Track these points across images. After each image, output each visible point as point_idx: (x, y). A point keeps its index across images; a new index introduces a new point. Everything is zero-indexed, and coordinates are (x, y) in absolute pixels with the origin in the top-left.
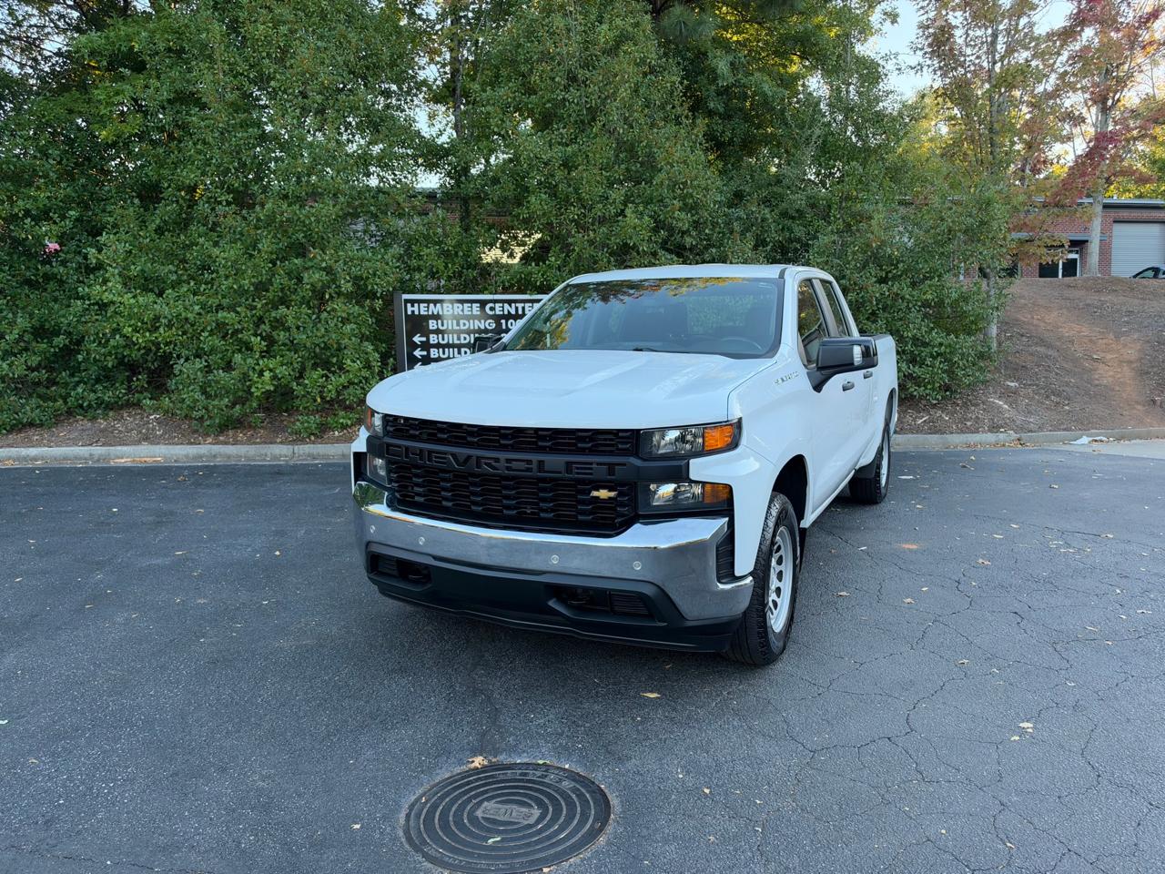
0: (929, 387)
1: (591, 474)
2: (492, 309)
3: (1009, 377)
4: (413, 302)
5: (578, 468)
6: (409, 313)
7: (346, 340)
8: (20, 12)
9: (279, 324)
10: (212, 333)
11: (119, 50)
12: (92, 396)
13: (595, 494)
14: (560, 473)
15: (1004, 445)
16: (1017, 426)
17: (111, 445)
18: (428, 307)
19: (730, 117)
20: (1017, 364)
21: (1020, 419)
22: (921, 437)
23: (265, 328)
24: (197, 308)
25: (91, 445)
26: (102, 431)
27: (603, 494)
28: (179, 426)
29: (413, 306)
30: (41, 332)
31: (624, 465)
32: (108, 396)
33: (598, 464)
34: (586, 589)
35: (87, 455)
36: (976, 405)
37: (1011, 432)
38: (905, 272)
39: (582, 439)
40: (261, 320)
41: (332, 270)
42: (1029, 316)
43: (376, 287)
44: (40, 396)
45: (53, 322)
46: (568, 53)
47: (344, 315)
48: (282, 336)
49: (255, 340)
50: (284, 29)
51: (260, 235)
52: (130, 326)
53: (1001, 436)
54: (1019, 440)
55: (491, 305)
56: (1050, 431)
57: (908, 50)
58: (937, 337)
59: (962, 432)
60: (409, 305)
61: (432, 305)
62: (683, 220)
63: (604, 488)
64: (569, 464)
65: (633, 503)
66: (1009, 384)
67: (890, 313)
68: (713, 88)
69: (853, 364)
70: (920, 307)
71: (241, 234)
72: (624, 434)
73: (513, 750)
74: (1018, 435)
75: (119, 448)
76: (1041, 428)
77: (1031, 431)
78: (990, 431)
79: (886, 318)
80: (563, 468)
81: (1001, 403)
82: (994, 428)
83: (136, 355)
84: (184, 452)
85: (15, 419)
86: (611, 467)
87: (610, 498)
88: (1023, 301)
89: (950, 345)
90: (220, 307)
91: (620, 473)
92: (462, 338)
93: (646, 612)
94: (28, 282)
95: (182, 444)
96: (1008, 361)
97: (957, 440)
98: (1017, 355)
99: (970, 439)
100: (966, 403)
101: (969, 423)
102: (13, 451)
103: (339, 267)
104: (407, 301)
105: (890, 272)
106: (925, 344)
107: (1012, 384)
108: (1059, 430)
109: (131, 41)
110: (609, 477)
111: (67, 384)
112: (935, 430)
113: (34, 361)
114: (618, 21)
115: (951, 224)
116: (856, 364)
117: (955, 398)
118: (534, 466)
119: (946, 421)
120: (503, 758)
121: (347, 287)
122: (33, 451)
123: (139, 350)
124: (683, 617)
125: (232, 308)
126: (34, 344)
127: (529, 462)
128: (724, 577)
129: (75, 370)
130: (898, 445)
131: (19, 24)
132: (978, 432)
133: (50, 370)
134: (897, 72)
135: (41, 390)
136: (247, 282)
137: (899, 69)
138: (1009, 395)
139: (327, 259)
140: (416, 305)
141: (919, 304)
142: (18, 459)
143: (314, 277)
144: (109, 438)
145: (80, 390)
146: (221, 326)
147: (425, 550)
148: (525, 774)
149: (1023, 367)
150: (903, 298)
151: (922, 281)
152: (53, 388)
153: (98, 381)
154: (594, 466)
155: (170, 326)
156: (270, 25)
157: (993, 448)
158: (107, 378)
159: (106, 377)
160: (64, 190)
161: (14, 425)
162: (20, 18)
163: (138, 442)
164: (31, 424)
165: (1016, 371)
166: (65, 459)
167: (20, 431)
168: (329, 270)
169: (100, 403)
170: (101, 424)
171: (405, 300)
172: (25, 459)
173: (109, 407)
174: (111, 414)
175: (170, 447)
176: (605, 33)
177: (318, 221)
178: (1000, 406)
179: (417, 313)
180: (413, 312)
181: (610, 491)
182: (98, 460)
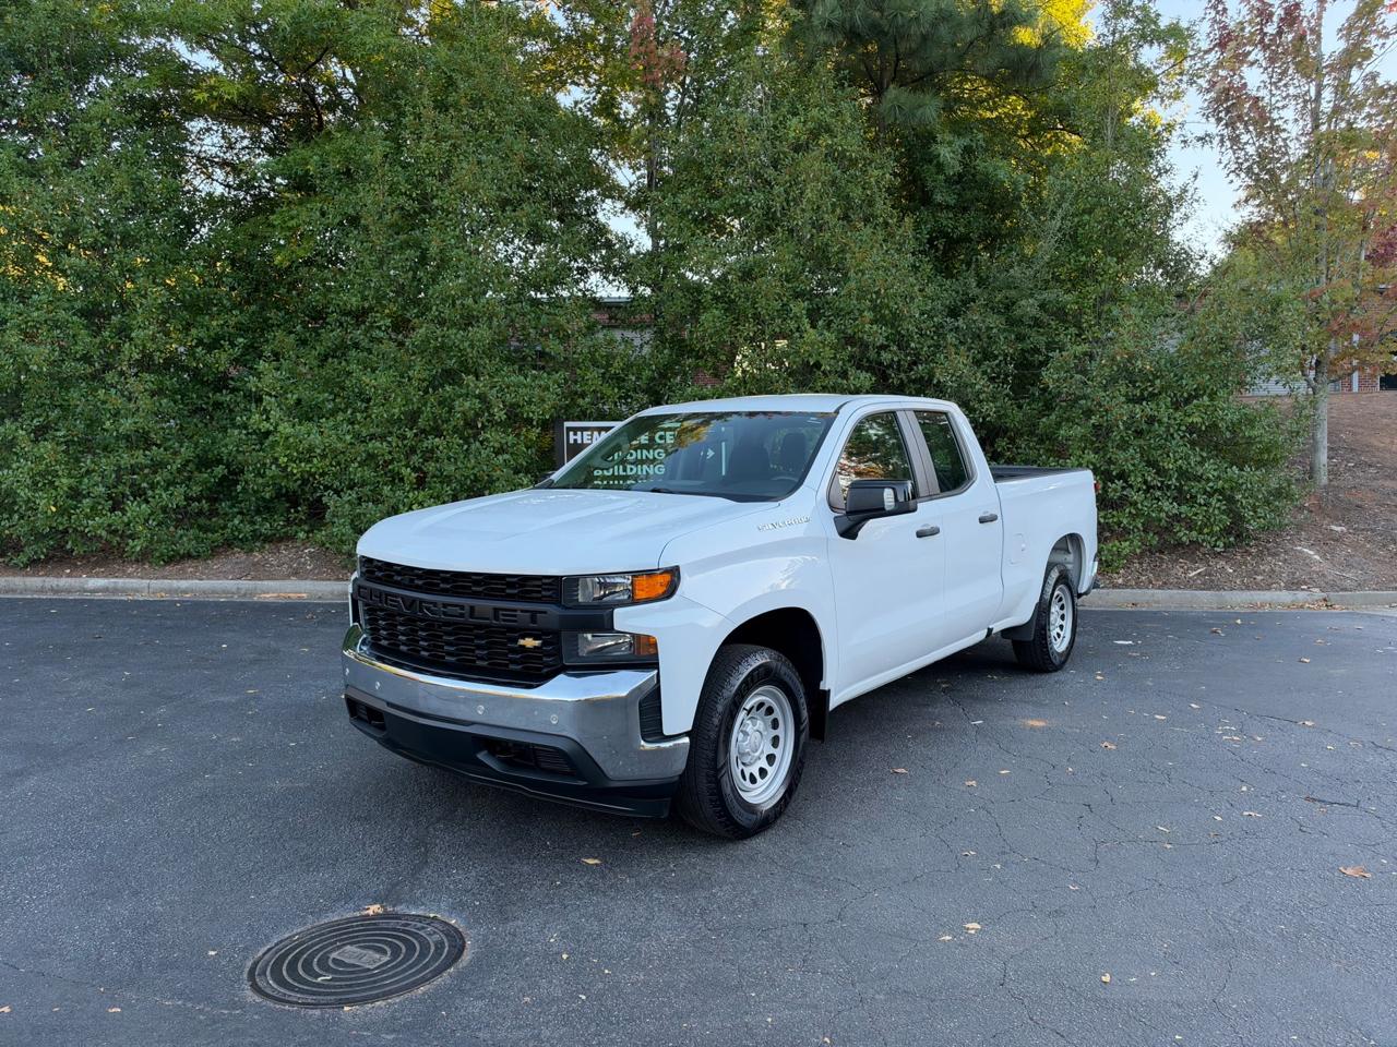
0: (1206, 531)
1: (515, 621)
2: (661, 437)
3: (1336, 520)
4: (575, 430)
5: (504, 615)
6: (572, 441)
7: (498, 472)
8: (233, 135)
9: (429, 455)
10: (361, 464)
11: (296, 173)
12: (248, 528)
13: (522, 642)
14: (488, 619)
15: (1302, 607)
16: (1327, 583)
17: (260, 579)
18: (592, 435)
19: (965, 209)
20: (1350, 503)
21: (1332, 573)
22: (1188, 593)
23: (416, 459)
24: (348, 437)
25: (240, 579)
26: (254, 564)
27: (529, 642)
28: (331, 561)
29: (575, 434)
30: (204, 463)
31: (545, 612)
32: (265, 528)
33: (522, 611)
34: (517, 744)
35: (234, 590)
36: (1274, 555)
37: (1317, 590)
38: (1163, 389)
39: (511, 585)
40: (413, 450)
41: (486, 397)
42: (1388, 441)
43: (531, 415)
44: (200, 528)
45: (216, 452)
46: (750, 153)
47: (497, 445)
48: (431, 467)
49: (406, 472)
50: (445, 146)
51: (413, 361)
52: (286, 456)
53: (1301, 595)
54: (1325, 600)
55: (662, 433)
56: (1374, 589)
57: (1199, 117)
58: (1210, 469)
59: (1248, 588)
60: (571, 433)
61: (596, 433)
62: (878, 334)
63: (529, 636)
64: (496, 610)
65: (558, 653)
66: (1334, 527)
67: (1145, 440)
68: (942, 177)
69: (883, 509)
70: (1184, 432)
71: (395, 359)
72: (547, 581)
73: (415, 902)
74: (1324, 595)
75: (266, 582)
76: (1360, 586)
77: (1345, 590)
78: (1287, 588)
79: (1140, 447)
80: (491, 614)
81: (1312, 553)
82: (1294, 585)
83: (293, 486)
84: (329, 589)
85: (173, 550)
86: (534, 614)
87: (535, 647)
88: (1385, 420)
89: (1231, 480)
90: (372, 437)
91: (542, 621)
92: (628, 470)
93: (568, 770)
94: (197, 410)
95: (329, 580)
96: (1338, 499)
97: (1238, 599)
98: (1354, 491)
99: (1256, 598)
100: (1262, 552)
101: (1259, 578)
102: (166, 583)
103: (492, 394)
104: (569, 429)
105: (1146, 389)
106: (1199, 479)
107: (1339, 529)
108: (1387, 589)
109: (307, 164)
110: (532, 625)
111: (226, 514)
112: (1210, 585)
113: (196, 490)
114: (815, 112)
115: (1221, 331)
116: (887, 509)
117: (1248, 545)
118: (466, 611)
119: (1229, 574)
120: (401, 909)
121: (500, 415)
122: (184, 584)
123: (296, 481)
124: (605, 775)
125: (383, 438)
126: (196, 474)
127: (462, 607)
128: (649, 736)
129: (235, 500)
130: (1158, 602)
131: (231, 147)
132: (1270, 589)
133: (213, 500)
134: (1183, 145)
135: (202, 521)
136: (397, 410)
137: (1185, 142)
138: (1327, 543)
139: (480, 386)
140: (579, 433)
141: (1183, 428)
142: (170, 591)
143: (465, 405)
144: (259, 572)
145: (236, 522)
146: (371, 456)
147: (380, 695)
148: (407, 925)
149: (1357, 506)
150: (1160, 422)
151: (1187, 401)
152: (214, 520)
153: (258, 512)
154: (519, 613)
155: (324, 456)
156: (433, 142)
157: (1285, 610)
158: (268, 509)
159: (266, 508)
160: (236, 317)
161: (173, 556)
162: (233, 140)
163: (287, 577)
164: (189, 556)
165: (1346, 510)
166: (213, 592)
167: (178, 562)
168: (482, 398)
169: (256, 536)
170: (256, 556)
171: (567, 428)
172: (176, 591)
173: (268, 539)
174: (267, 546)
175: (316, 582)
176: (795, 128)
177: (472, 346)
178: (1309, 557)
179: (579, 442)
180: (575, 440)
181: (535, 639)
182: (245, 595)
